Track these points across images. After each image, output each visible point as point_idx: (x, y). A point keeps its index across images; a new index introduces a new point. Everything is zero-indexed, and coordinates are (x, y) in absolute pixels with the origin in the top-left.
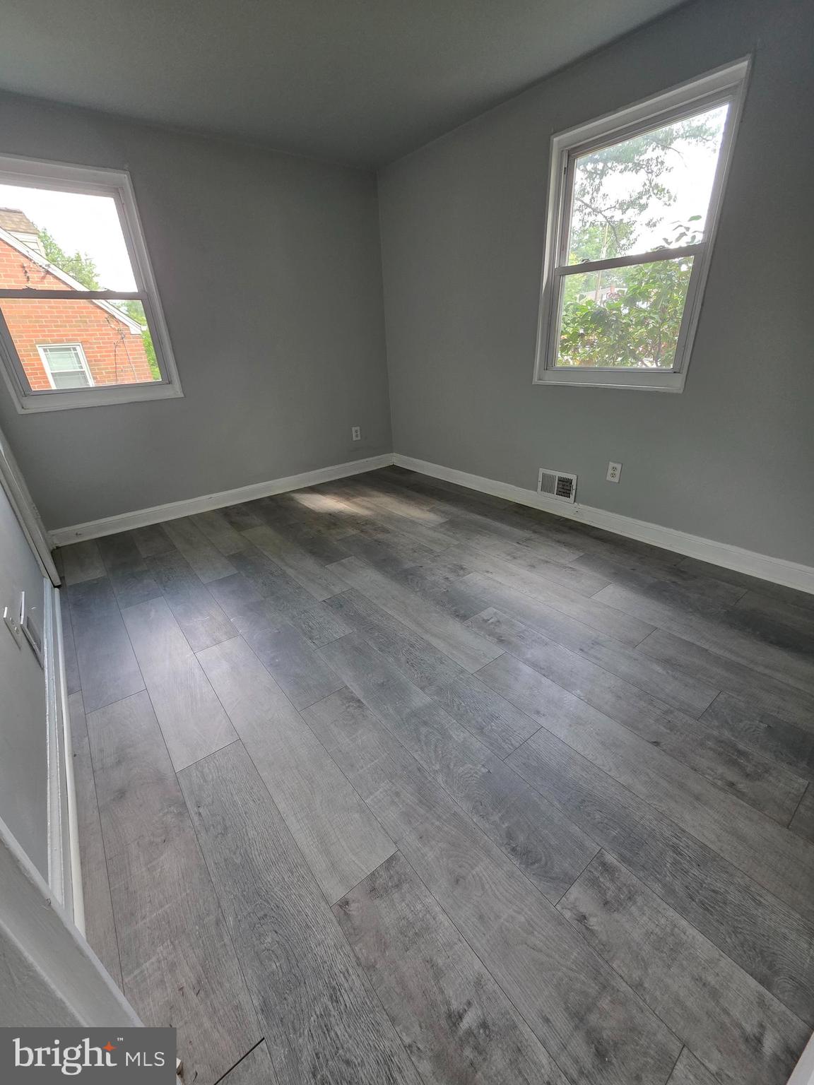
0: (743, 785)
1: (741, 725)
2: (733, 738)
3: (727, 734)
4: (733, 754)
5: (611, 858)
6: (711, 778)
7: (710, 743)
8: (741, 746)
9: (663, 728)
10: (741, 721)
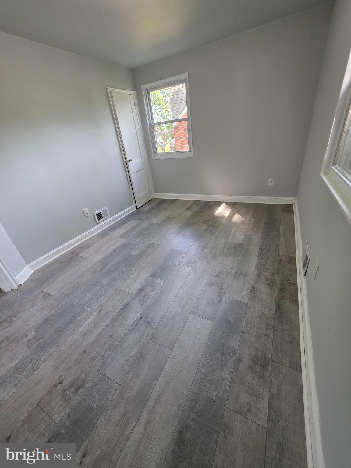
0: (60, 388)
1: (95, 393)
2: (86, 387)
3: (89, 384)
4: (77, 385)
5: (41, 341)
6: (65, 374)
7: (83, 375)
8: (81, 390)
9: (93, 355)
10: (98, 393)
